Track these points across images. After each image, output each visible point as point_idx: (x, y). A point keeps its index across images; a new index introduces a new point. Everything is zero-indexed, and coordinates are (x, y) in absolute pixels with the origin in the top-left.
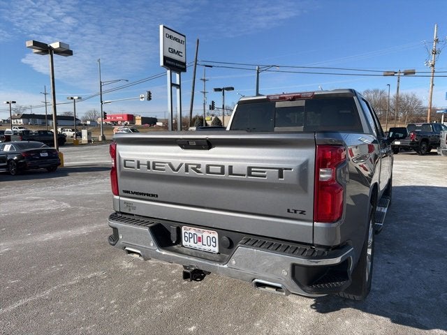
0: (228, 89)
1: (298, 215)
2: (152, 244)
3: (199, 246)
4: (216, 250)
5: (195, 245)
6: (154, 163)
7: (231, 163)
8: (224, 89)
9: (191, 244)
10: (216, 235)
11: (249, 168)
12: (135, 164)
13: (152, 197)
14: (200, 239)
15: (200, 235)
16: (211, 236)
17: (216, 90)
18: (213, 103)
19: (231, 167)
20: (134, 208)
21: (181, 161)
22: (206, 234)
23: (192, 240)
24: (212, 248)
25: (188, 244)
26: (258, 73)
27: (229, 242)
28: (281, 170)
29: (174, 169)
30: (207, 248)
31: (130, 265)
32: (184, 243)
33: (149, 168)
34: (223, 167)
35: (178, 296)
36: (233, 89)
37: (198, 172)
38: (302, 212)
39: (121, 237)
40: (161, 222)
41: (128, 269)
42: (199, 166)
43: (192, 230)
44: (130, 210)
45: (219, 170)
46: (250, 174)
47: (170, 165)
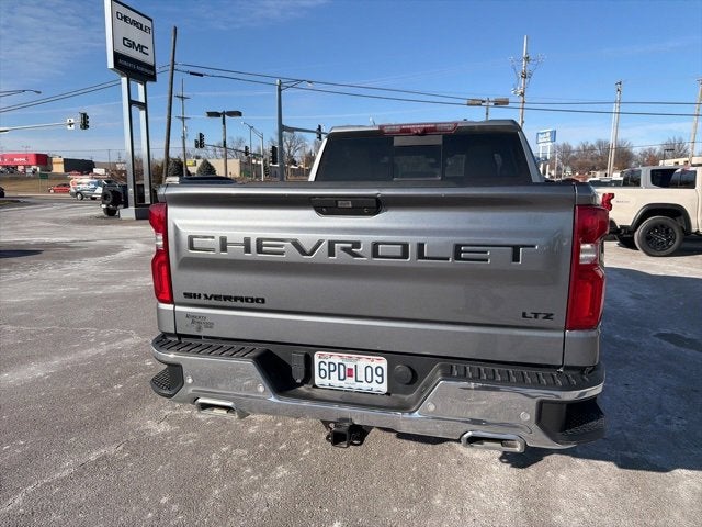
0: (232, 114)
1: (540, 321)
2: (261, 389)
3: (349, 383)
4: (384, 388)
5: (342, 383)
6: (259, 241)
7: (421, 239)
8: (224, 114)
9: (334, 381)
10: (384, 363)
11: (458, 247)
12: (216, 243)
13: (255, 303)
14: (350, 373)
15: (350, 365)
16: (374, 365)
17: (211, 114)
18: (201, 136)
19: (421, 246)
20: (210, 325)
21: (319, 236)
22: (363, 363)
23: (334, 375)
24: (375, 387)
25: (326, 382)
26: (280, 90)
27: (410, 374)
28: (516, 249)
30: (365, 386)
31: (163, 428)
32: (318, 381)
33: (248, 250)
34: (405, 246)
35: (281, 471)
36: (239, 114)
38: (548, 316)
39: (190, 381)
40: (272, 348)
41: (164, 435)
42: (357, 244)
43: (336, 358)
44: (199, 329)
45: (398, 250)
46: (457, 257)
47: (296, 244)
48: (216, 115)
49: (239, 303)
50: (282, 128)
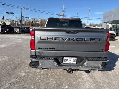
0: (11, 13)
4: (76, 63)
5: (68, 62)
6: (55, 38)
7: (85, 37)
8: (10, 13)
10: (76, 59)
12: (46, 38)
13: (53, 49)
14: (70, 61)
15: (70, 59)
16: (74, 59)
17: (7, 13)
18: (4, 17)
20: (43, 54)
22: (72, 59)
23: (67, 61)
24: (74, 63)
25: (66, 62)
26: (21, 9)
27: (80, 60)
28: (99, 39)
29: (64, 40)
30: (72, 63)
32: (64, 62)
36: (13, 13)
37: (74, 40)
38: (102, 50)
40: (56, 57)
42: (74, 39)
43: (68, 58)
44: (41, 54)
45: (81, 39)
46: (91, 41)
47: (62, 38)
48: (8, 13)
49: (50, 49)
50: (22, 16)
